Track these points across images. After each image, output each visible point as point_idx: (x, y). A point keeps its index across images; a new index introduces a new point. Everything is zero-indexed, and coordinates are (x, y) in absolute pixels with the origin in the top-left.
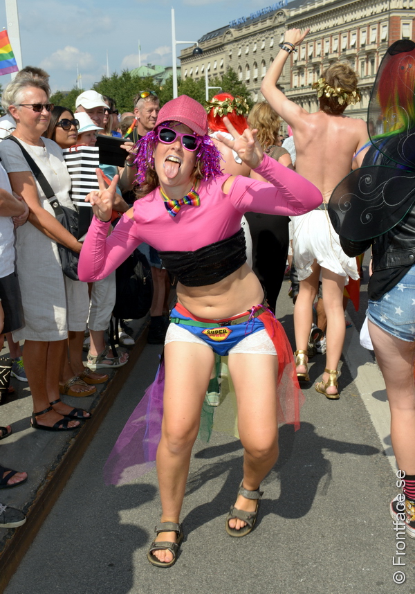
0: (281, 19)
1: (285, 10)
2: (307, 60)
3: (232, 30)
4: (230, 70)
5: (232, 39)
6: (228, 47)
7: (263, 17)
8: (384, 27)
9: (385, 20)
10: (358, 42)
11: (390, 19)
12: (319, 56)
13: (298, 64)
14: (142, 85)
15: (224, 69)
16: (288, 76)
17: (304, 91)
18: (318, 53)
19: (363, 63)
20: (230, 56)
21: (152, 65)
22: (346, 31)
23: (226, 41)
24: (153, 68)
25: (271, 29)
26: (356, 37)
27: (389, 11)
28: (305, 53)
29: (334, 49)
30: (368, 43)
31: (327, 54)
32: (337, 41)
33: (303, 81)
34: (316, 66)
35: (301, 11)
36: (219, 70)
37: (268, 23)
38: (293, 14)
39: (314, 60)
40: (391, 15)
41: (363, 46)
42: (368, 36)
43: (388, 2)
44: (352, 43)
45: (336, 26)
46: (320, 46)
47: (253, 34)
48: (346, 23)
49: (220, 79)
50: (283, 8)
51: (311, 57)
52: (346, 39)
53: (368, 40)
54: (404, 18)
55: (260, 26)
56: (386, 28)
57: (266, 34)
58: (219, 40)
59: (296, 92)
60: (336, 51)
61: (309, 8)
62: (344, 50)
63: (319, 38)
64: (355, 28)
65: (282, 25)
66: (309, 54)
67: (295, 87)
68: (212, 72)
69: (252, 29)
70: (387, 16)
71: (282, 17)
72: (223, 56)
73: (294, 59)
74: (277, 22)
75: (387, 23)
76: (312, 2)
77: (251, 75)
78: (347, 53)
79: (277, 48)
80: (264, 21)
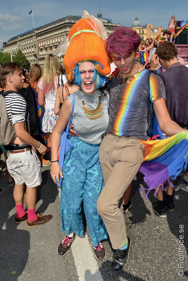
0: (34, 34)
1: (35, 31)
3: (19, 37)
4: (19, 50)
5: (19, 40)
6: (18, 43)
7: (28, 33)
9: (65, 34)
11: (66, 34)
12: (47, 45)
13: (41, 48)
15: (18, 50)
16: (38, 52)
18: (46, 44)
20: (19, 46)
22: (54, 38)
23: (17, 41)
25: (31, 37)
26: (57, 39)
27: (66, 32)
28: (42, 44)
29: (51, 43)
31: (49, 45)
32: (52, 41)
33: (42, 53)
34: (46, 49)
35: (40, 31)
36: (16, 50)
37: (30, 35)
38: (37, 32)
39: (45, 47)
42: (61, 39)
43: (65, 29)
44: (56, 41)
45: (51, 36)
46: (47, 42)
47: (26, 39)
48: (54, 35)
49: (16, 53)
51: (44, 46)
52: (54, 40)
55: (27, 36)
57: (30, 38)
58: (15, 41)
59: (41, 57)
60: (51, 44)
61: (42, 30)
62: (54, 43)
63: (46, 40)
64: (56, 37)
65: (34, 36)
66: (44, 45)
67: (40, 55)
68: (14, 51)
69: (25, 37)
70: (66, 33)
72: (17, 45)
73: (39, 46)
74: (33, 35)
75: (66, 35)
76: (43, 29)
77: (26, 51)
78: (55, 44)
79: (34, 43)
80: (28, 34)
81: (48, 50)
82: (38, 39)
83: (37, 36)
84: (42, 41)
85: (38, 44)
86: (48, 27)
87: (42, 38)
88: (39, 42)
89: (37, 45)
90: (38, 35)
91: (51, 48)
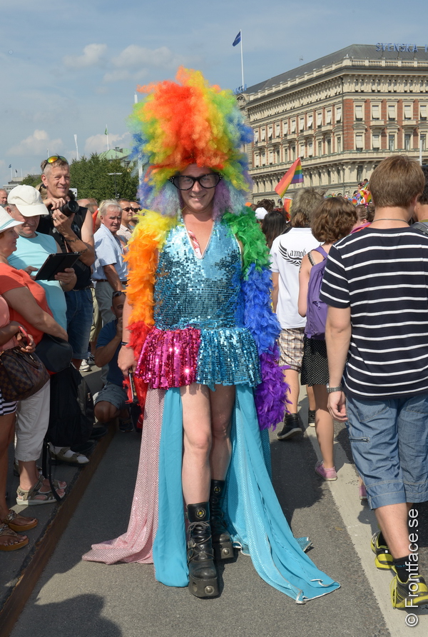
1: (244, 95)
2: (267, 141)
8: (338, 109)
9: (339, 102)
10: (315, 124)
11: (343, 102)
12: (278, 137)
13: (259, 145)
14: (111, 168)
16: (250, 156)
17: (265, 170)
18: (277, 134)
19: (320, 143)
21: (120, 148)
22: (302, 113)
24: (121, 151)
26: (312, 118)
27: (342, 94)
28: (265, 134)
29: (292, 130)
30: (324, 124)
31: (286, 135)
32: (295, 123)
33: (264, 161)
34: (276, 148)
35: (260, 95)
38: (252, 98)
39: (273, 141)
40: (345, 98)
41: (320, 127)
42: (324, 117)
43: (341, 86)
44: (309, 125)
45: (293, 109)
46: (279, 127)
48: (302, 105)
50: (242, 93)
51: (271, 138)
52: (303, 121)
53: (324, 121)
54: (357, 100)
56: (341, 110)
59: (258, 171)
60: (294, 132)
61: (267, 93)
62: (302, 131)
63: (277, 121)
64: (311, 111)
65: (243, 109)
66: (269, 136)
67: (257, 166)
70: (340, 99)
71: (242, 101)
73: (256, 140)
75: (341, 105)
76: (271, 87)
78: (305, 133)
81: (282, 150)
82: (253, 118)
83: (249, 110)
84: (264, 125)
86: (285, 81)
87: (266, 115)
88: (257, 127)
90: (254, 107)
91: (291, 144)
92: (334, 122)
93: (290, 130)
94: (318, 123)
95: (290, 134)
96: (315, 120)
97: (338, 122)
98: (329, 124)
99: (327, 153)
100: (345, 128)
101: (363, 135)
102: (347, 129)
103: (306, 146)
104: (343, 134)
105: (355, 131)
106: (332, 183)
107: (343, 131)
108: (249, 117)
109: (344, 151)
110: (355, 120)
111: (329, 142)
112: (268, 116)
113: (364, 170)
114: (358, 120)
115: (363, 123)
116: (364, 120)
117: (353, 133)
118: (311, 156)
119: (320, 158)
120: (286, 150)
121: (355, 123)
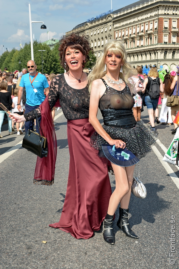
0: (110, 19)
2: (121, 38)
3: (88, 24)
5: (88, 27)
6: (86, 31)
9: (156, 19)
10: (144, 30)
11: (158, 19)
12: (127, 36)
13: (118, 39)
18: (126, 34)
19: (146, 39)
21: (54, 39)
22: (139, 24)
23: (85, 29)
25: (106, 23)
27: (158, 15)
28: (121, 34)
29: (134, 32)
30: (149, 30)
31: (130, 35)
32: (135, 29)
35: (119, 15)
38: (115, 16)
39: (124, 38)
40: (159, 17)
41: (147, 31)
42: (149, 26)
43: (157, 11)
44: (142, 30)
45: (134, 22)
46: (127, 31)
47: (98, 26)
48: (139, 20)
50: (110, 13)
52: (139, 28)
53: (149, 28)
54: (165, 18)
56: (157, 23)
57: (104, 25)
58: (82, 28)
60: (134, 34)
61: (122, 14)
62: (138, 33)
63: (127, 28)
64: (143, 23)
65: (110, 21)
66: (123, 35)
69: (97, 23)
71: (110, 17)
73: (116, 37)
74: (108, 20)
75: (157, 21)
76: (124, 11)
77: (97, 44)
78: (140, 34)
79: (108, 32)
80: (102, 19)
81: (129, 42)
82: (115, 26)
83: (114, 22)
84: (120, 30)
85: (115, 33)
86: (131, 8)
87: (121, 25)
88: (117, 30)
89: (113, 35)
90: (116, 21)
91: (133, 39)
92: (153, 29)
93: (132, 33)
94: (146, 29)
95: (132, 35)
96: (144, 28)
97: (156, 29)
98: (151, 30)
99: (150, 44)
100: (159, 32)
101: (168, 36)
102: (160, 33)
103: (140, 41)
104: (158, 35)
105: (164, 34)
106: (152, 59)
107: (158, 33)
108: (113, 26)
109: (158, 43)
110: (164, 28)
111: (151, 39)
112: (122, 25)
113: (168, 53)
114: (165, 28)
115: (168, 30)
116: (168, 28)
117: (163, 35)
118: (142, 46)
119: (146, 47)
120: (130, 42)
121: (164, 30)
